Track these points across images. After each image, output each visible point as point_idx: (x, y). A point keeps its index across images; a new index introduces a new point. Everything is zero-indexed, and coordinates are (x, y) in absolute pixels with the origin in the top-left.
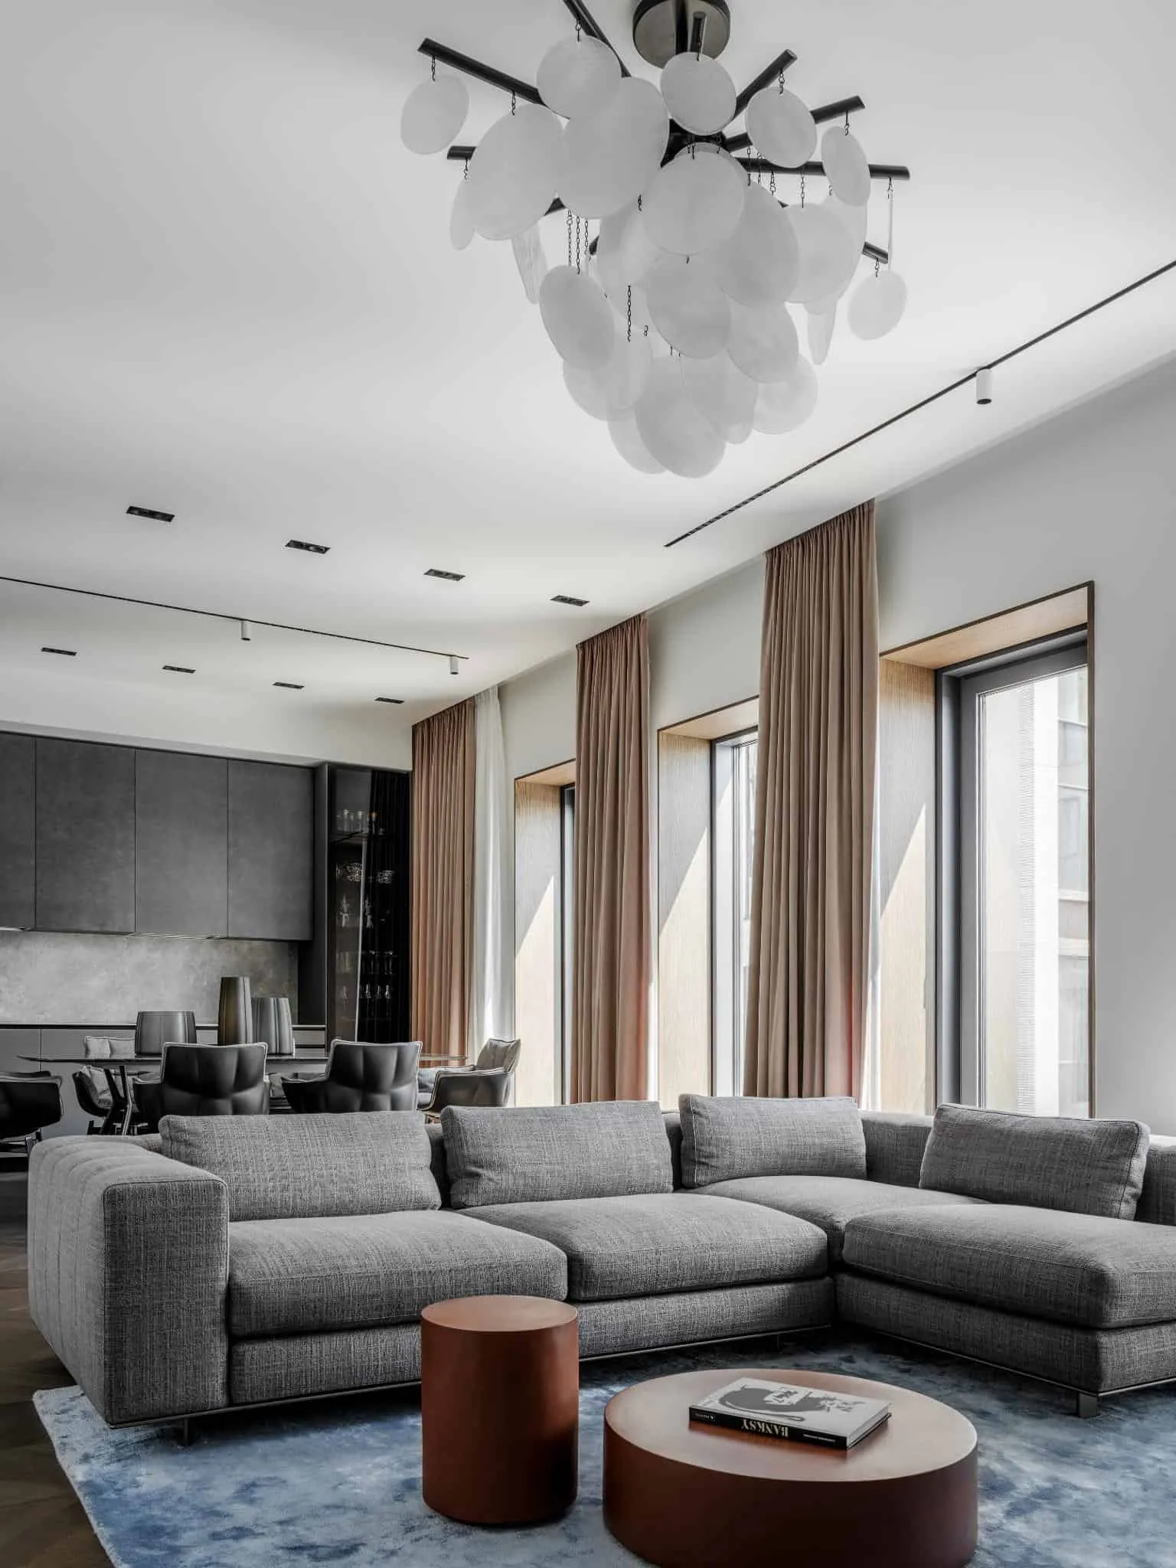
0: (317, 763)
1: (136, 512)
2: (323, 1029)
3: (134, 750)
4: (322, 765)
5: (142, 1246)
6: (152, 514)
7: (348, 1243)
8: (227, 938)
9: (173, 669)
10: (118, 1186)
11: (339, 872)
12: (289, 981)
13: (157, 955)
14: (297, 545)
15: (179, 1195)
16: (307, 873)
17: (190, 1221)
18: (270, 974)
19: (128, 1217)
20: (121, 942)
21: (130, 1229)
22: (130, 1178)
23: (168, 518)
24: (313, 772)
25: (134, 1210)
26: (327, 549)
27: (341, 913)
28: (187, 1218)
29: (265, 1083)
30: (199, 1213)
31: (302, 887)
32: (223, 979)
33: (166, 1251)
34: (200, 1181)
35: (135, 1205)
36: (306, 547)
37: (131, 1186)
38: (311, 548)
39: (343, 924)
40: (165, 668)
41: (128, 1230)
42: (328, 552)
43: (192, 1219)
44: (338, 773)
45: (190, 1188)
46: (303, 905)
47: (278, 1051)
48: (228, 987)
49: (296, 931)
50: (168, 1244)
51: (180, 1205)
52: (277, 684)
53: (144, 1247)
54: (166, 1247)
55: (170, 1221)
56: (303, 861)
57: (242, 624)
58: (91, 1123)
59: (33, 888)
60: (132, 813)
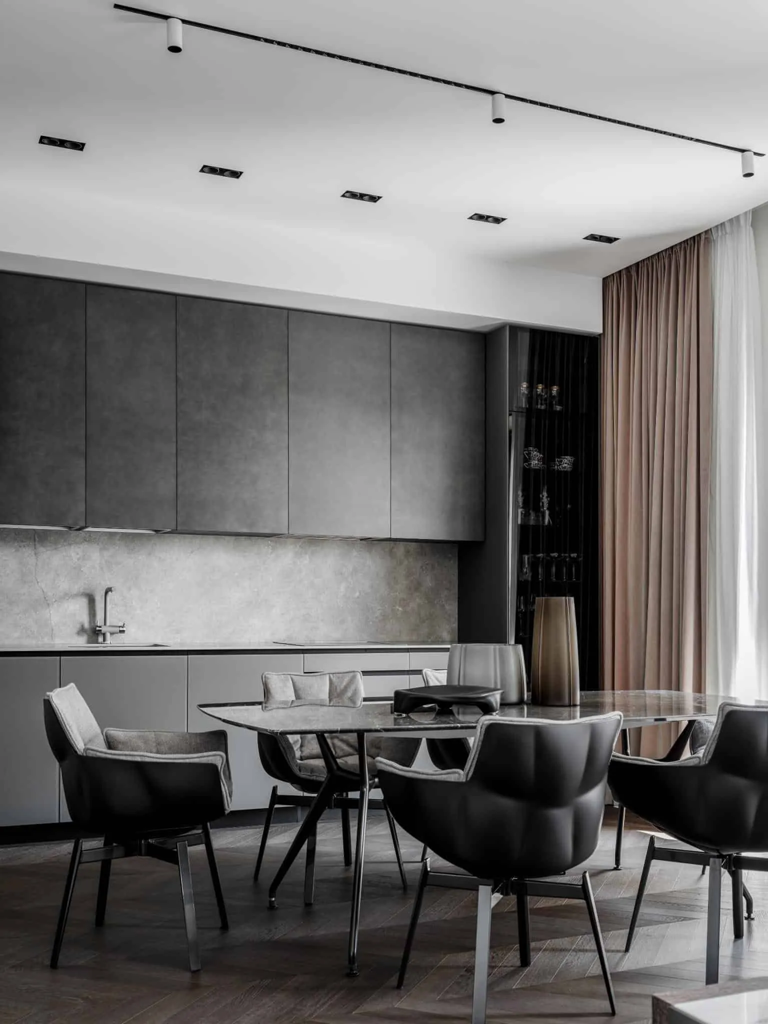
3: (288, 314)
12: (449, 590)
16: (478, 460)
18: (428, 582)
31: (473, 476)
49: (464, 530)
57: (493, 100)
58: (275, 789)
59: (174, 481)
60: (285, 389)
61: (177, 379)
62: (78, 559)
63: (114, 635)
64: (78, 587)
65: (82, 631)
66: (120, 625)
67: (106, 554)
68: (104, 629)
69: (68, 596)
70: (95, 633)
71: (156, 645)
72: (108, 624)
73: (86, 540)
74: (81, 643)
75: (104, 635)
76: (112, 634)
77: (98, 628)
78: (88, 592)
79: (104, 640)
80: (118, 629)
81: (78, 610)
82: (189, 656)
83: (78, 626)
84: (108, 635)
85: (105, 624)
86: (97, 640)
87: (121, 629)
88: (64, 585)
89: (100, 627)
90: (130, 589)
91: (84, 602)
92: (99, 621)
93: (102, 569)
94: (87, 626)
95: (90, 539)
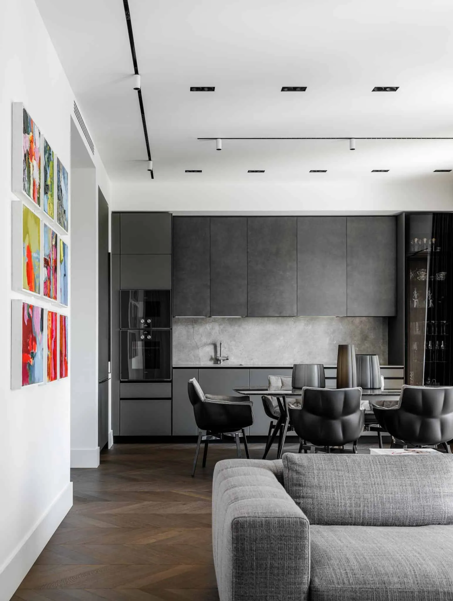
0: (399, 213)
1: (286, 89)
2: (403, 368)
3: (296, 218)
4: (401, 213)
5: (254, 558)
6: (295, 89)
7: (392, 562)
8: (347, 317)
9: (315, 171)
10: (240, 519)
11: (412, 275)
12: (383, 339)
13: (310, 327)
14: (379, 89)
15: (278, 527)
16: (393, 277)
17: (284, 544)
18: (372, 336)
19: (246, 539)
20: (291, 321)
21: (247, 546)
22: (248, 513)
23: (303, 89)
24: (396, 218)
25: (250, 534)
26: (397, 88)
27: (414, 299)
28: (283, 542)
29: (361, 411)
30: (291, 539)
31: (391, 286)
32: (339, 345)
33: (269, 562)
34: (291, 518)
35: (250, 531)
36: (384, 89)
37: (248, 519)
38: (387, 89)
39: (415, 306)
40: (311, 171)
41: (246, 546)
42: (398, 89)
43: (285, 543)
44: (410, 216)
45: (285, 523)
46: (390, 296)
47: (372, 387)
48: (342, 350)
49: (386, 311)
50: (270, 558)
51: (278, 534)
52: (373, 171)
53: (256, 559)
54: (269, 560)
55: (272, 543)
56: (390, 269)
57: (350, 142)
58: (272, 422)
59: (246, 296)
60: (296, 252)
61: (247, 252)
62: (210, 329)
63: (225, 361)
64: (209, 341)
65: (211, 359)
66: (226, 356)
67: (222, 327)
68: (220, 358)
69: (205, 345)
70: (217, 360)
71: (241, 365)
72: (222, 356)
73: (213, 321)
74: (211, 364)
75: (220, 361)
76: (223, 360)
77: (217, 358)
78: (213, 343)
79: (220, 363)
80: (225, 358)
81: (210, 350)
82: (250, 369)
83: (210, 357)
84: (222, 361)
85: (221, 356)
86: (218, 363)
87: (227, 358)
88: (204, 340)
89: (218, 357)
90: (231, 342)
91: (212, 347)
92: (218, 355)
93: (219, 333)
94: (213, 357)
95: (215, 321)
